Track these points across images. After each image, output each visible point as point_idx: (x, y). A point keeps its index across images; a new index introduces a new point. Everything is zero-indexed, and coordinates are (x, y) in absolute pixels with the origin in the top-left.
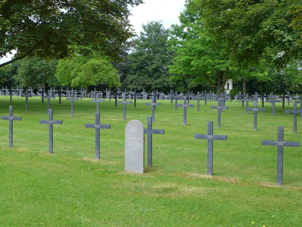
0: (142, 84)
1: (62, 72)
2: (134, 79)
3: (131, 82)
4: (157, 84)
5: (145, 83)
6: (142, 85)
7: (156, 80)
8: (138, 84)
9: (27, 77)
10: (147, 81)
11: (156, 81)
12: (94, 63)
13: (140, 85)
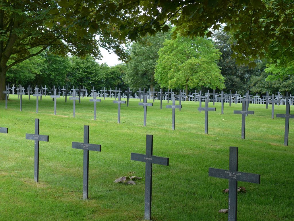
0: (268, 86)
1: (160, 72)
2: (258, 81)
3: (255, 84)
4: (286, 87)
5: (271, 86)
6: (267, 88)
7: (284, 81)
8: (263, 87)
9: (133, 79)
10: (273, 83)
11: (284, 83)
12: (193, 62)
13: (266, 88)
